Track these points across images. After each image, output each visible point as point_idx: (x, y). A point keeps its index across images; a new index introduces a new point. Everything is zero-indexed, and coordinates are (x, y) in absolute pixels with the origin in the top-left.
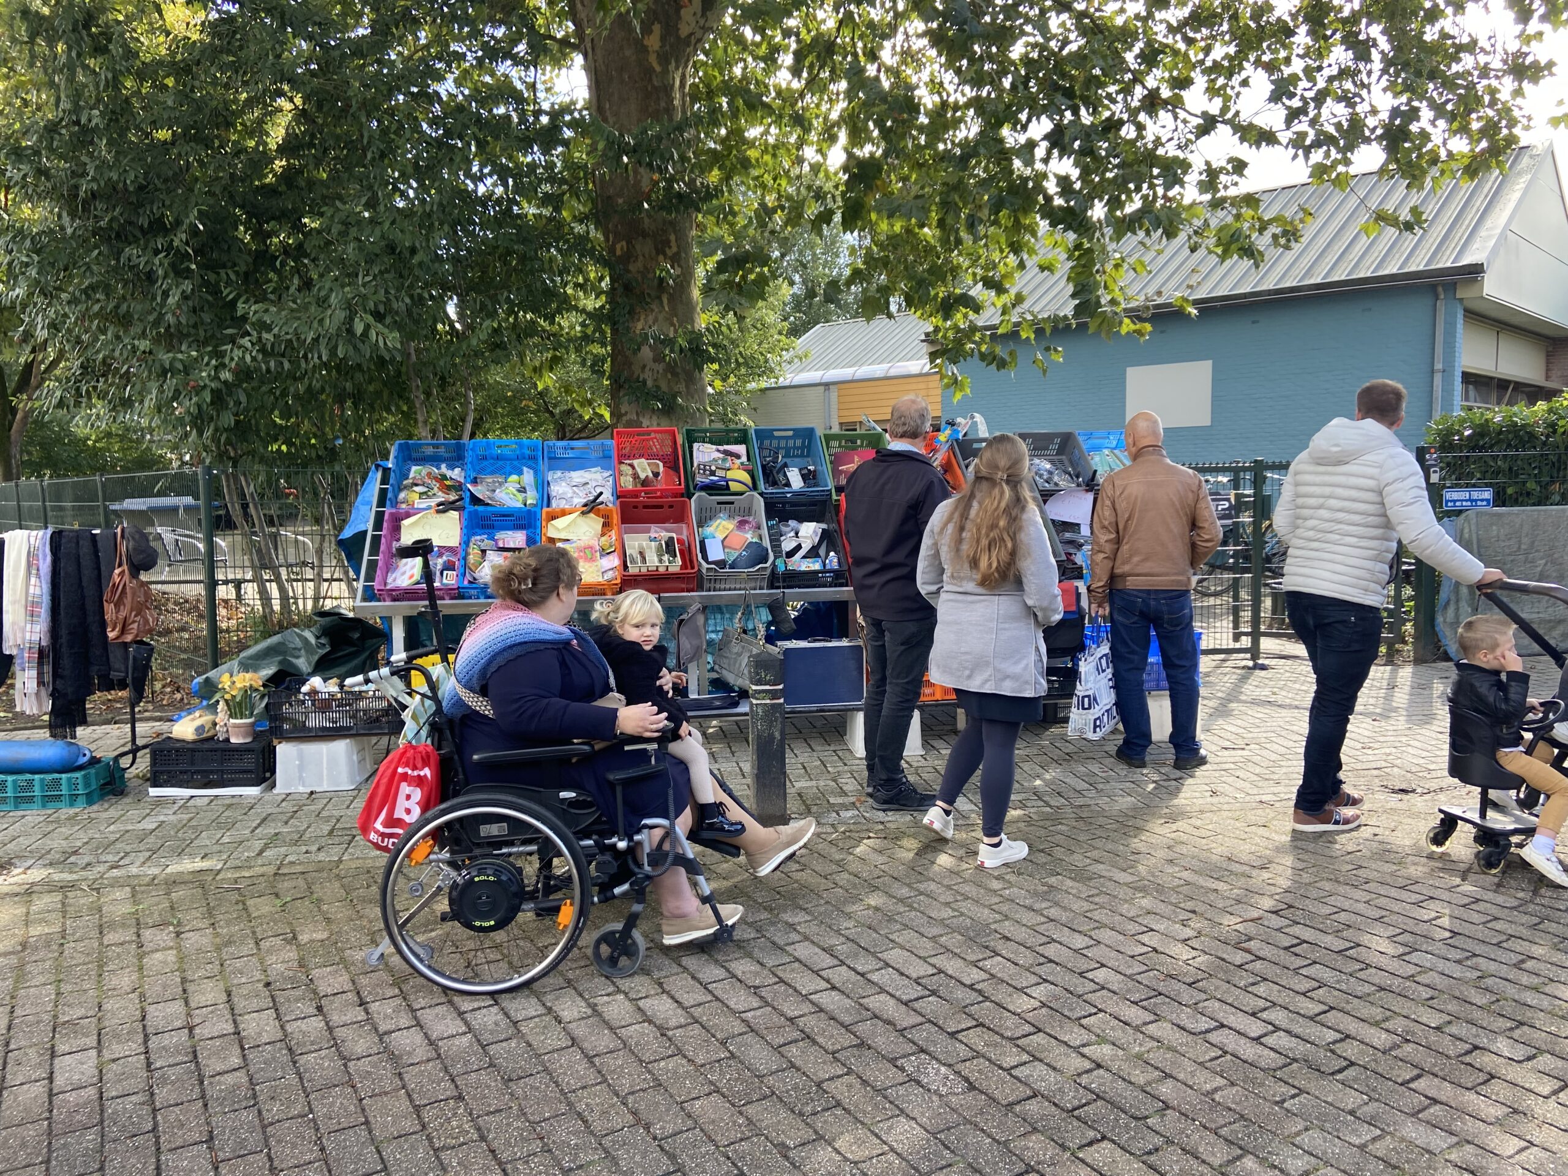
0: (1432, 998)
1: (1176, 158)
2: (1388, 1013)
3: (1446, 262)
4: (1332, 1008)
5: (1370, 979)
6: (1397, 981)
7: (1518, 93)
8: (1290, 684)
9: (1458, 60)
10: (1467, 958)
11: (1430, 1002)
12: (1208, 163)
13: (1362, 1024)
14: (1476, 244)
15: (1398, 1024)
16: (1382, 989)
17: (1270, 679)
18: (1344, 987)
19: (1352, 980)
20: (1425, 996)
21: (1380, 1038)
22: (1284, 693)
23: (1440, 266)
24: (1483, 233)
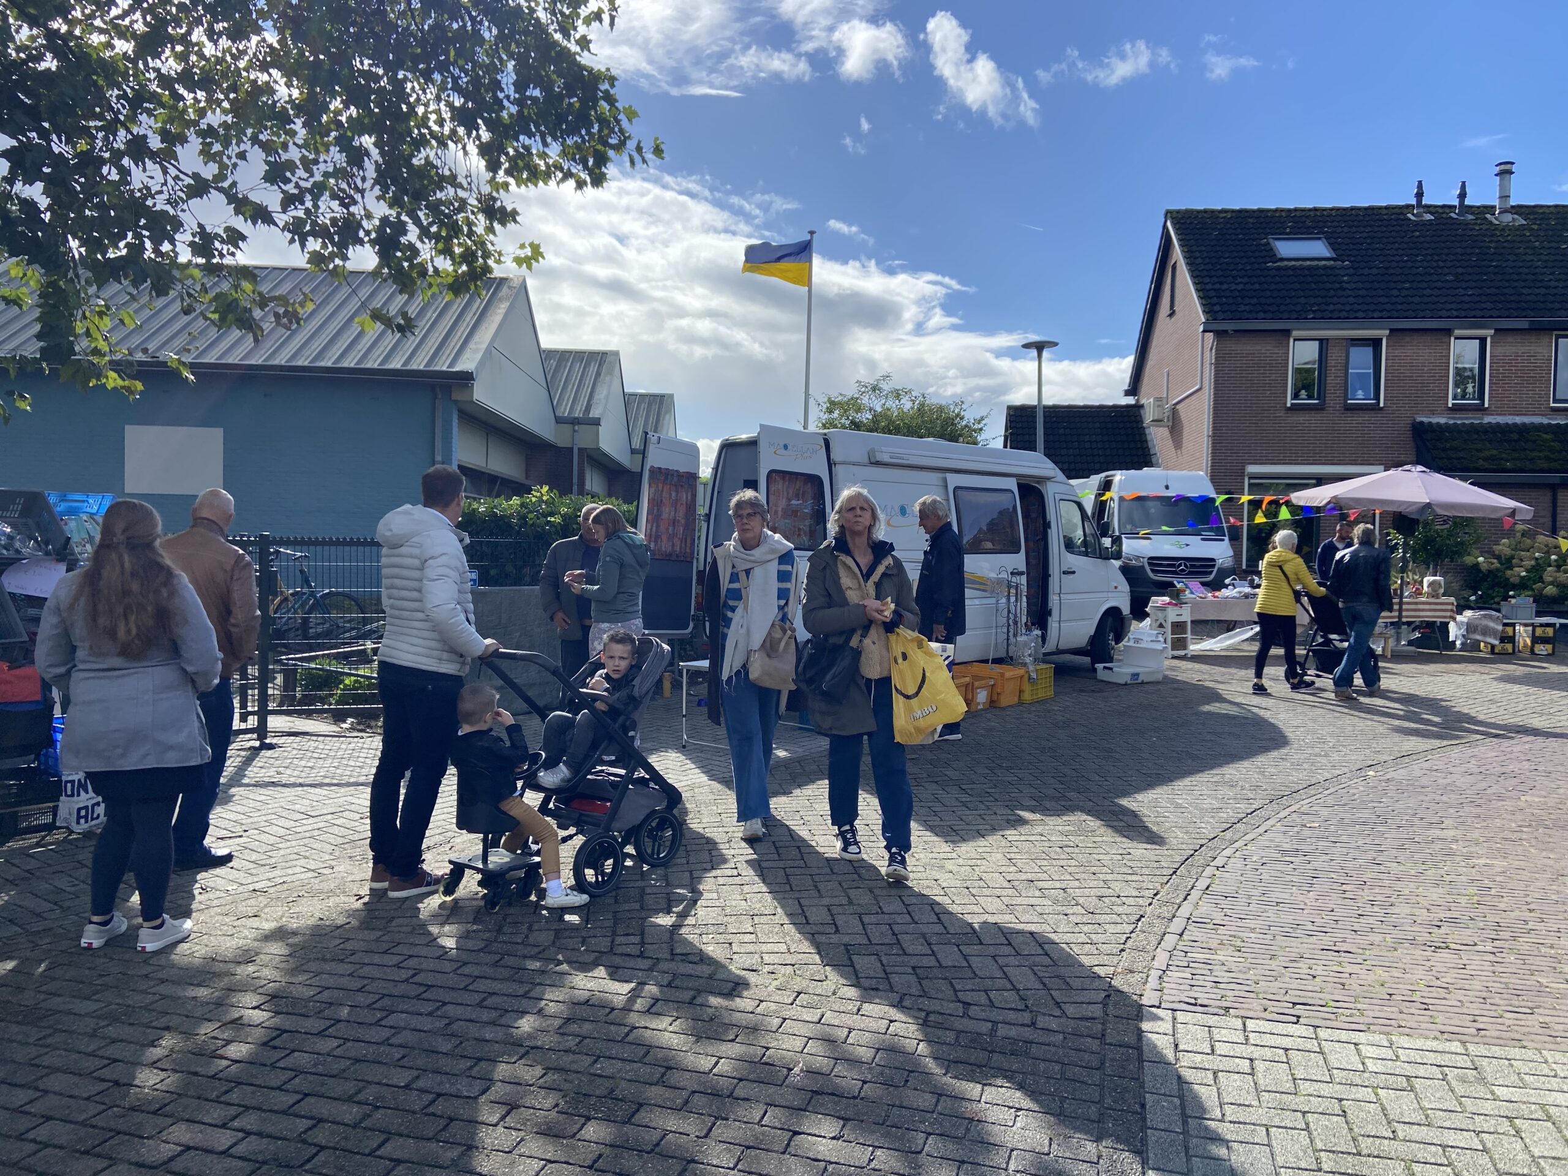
0: (404, 1057)
1: (165, 213)
2: (361, 1084)
3: (442, 366)
4: (306, 1095)
5: (348, 1055)
6: (372, 1049)
7: (490, 230)
8: (296, 761)
9: (442, 189)
10: (438, 1008)
11: (401, 1063)
12: (200, 226)
13: (335, 1103)
14: (467, 354)
15: (369, 1094)
16: (357, 1060)
17: (276, 759)
18: (320, 1069)
19: (330, 1059)
20: (397, 1056)
21: (351, 1113)
22: (289, 772)
23: (437, 368)
24: (472, 345)
